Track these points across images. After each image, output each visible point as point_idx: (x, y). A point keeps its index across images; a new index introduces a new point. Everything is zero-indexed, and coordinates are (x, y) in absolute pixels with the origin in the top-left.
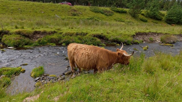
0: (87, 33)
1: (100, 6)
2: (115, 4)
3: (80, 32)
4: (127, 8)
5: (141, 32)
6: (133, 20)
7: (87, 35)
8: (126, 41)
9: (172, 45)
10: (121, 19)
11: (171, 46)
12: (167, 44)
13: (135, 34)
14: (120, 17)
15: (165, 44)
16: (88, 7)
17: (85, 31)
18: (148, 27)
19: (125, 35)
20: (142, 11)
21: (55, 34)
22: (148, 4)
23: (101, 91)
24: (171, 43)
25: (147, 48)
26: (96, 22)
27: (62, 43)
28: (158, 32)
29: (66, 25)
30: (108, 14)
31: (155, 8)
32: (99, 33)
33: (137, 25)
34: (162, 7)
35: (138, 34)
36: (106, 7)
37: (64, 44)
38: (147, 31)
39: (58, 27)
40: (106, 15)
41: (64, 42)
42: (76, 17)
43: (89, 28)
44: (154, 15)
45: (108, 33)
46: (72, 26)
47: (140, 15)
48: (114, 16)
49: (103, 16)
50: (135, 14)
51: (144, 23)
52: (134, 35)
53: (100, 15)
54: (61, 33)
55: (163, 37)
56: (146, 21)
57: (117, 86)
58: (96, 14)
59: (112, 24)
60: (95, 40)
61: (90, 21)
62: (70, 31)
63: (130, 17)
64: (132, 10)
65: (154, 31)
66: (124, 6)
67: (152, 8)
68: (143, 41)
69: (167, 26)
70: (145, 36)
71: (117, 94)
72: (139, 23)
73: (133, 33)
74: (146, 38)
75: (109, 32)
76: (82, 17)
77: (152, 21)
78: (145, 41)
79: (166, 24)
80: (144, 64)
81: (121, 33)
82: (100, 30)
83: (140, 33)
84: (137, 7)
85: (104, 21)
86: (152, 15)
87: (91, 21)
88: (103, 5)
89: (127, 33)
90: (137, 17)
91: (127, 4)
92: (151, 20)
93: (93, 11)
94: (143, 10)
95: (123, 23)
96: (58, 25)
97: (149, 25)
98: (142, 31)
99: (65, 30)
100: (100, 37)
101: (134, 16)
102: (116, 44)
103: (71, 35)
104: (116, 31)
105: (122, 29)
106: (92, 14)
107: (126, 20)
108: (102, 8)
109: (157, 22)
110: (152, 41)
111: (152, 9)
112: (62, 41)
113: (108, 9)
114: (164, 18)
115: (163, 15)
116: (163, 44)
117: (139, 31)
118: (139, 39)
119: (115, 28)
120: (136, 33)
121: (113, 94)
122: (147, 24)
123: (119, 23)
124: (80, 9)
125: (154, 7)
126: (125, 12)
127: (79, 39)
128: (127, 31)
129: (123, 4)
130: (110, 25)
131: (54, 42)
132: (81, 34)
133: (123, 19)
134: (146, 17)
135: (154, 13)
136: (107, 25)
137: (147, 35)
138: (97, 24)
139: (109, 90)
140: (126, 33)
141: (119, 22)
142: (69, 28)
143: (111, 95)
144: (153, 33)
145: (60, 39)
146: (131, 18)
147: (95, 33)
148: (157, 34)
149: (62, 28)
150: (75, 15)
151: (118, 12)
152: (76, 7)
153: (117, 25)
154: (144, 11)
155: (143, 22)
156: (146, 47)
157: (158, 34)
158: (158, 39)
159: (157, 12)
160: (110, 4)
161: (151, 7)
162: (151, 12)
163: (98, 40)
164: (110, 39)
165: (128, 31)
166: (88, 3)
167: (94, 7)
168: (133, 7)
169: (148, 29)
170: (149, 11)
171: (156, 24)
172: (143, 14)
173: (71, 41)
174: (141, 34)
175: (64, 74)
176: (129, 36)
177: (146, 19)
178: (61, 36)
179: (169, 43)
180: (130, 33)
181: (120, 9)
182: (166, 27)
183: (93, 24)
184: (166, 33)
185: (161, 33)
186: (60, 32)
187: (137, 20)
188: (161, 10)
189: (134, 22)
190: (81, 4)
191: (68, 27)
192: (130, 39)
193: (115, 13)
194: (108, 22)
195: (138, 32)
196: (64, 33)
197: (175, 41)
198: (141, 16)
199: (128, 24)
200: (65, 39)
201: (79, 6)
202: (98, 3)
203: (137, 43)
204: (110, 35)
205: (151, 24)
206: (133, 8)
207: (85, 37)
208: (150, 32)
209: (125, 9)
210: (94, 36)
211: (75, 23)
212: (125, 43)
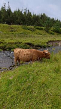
0: (21, 42)
1: (27, 25)
2: (36, 24)
3: (17, 42)
4: (43, 26)
6: (47, 34)
7: (22, 43)
14: (39, 32)
16: (20, 26)
17: (20, 41)
18: (55, 37)
21: (2, 44)
22: (54, 24)
26: (26, 35)
27: (6, 49)
28: (60, 40)
29: (8, 37)
30: (32, 30)
31: (58, 27)
32: (28, 41)
33: (49, 36)
35: (50, 41)
36: (31, 26)
37: (8, 50)
38: (54, 40)
39: (3, 39)
40: (31, 31)
41: (8, 48)
42: (13, 32)
43: (22, 39)
44: (58, 31)
46: (12, 38)
47: (50, 31)
48: (36, 31)
49: (30, 31)
51: (52, 35)
53: (28, 31)
54: (5, 43)
56: (54, 34)
57: (41, 69)
58: (25, 30)
59: (35, 36)
60: (27, 46)
62: (11, 41)
63: (45, 32)
64: (46, 28)
65: (58, 40)
70: (53, 42)
71: (41, 72)
72: (50, 35)
73: (47, 41)
74: (54, 43)
75: (34, 41)
76: (17, 32)
78: (53, 45)
81: (41, 42)
84: (48, 26)
85: (30, 35)
87: (23, 35)
88: (29, 25)
89: (44, 41)
91: (43, 24)
92: (56, 33)
93: (23, 29)
96: (2, 38)
98: (52, 40)
99: (8, 41)
100: (29, 44)
101: (47, 31)
103: (12, 44)
104: (38, 40)
106: (23, 31)
107: (43, 34)
108: (29, 27)
109: (59, 34)
110: (57, 45)
113: (32, 27)
118: (50, 44)
119: (38, 39)
121: (39, 72)
123: (39, 35)
124: (15, 27)
125: (57, 26)
126: (42, 29)
127: (17, 46)
129: (41, 24)
130: (34, 37)
131: (2, 49)
132: (18, 43)
133: (41, 33)
134: (53, 32)
136: (32, 37)
138: (26, 37)
139: (37, 71)
143: (38, 73)
145: (5, 46)
147: (26, 42)
149: (6, 40)
150: (12, 31)
151: (38, 29)
152: (12, 26)
153: (38, 37)
154: (52, 28)
158: (60, 44)
159: (59, 29)
160: (33, 24)
161: (56, 26)
163: (28, 46)
164: (35, 45)
166: (20, 23)
167: (24, 26)
169: (54, 39)
170: (55, 28)
171: (59, 36)
172: (52, 30)
173: (12, 47)
176: (45, 43)
177: (54, 33)
181: (39, 27)
186: (5, 42)
190: (15, 24)
191: (9, 39)
192: (46, 44)
193: (36, 30)
194: (33, 35)
196: (7, 43)
198: (51, 31)
199: (44, 36)
200: (8, 46)
201: (14, 26)
202: (26, 23)
203: (49, 47)
204: (35, 42)
205: (56, 35)
206: (46, 27)
207: (20, 44)
208: (56, 40)
209: (42, 27)
210: (26, 44)
211: (13, 36)
212: (43, 47)
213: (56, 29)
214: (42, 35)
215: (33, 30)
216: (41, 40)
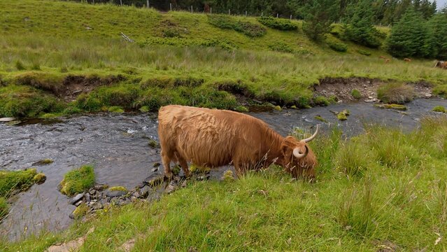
0: (202, 81)
1: (233, 13)
2: (269, 8)
3: (184, 77)
4: (299, 18)
5: (332, 77)
6: (314, 48)
7: (203, 86)
8: (297, 99)
9: (402, 107)
10: (286, 45)
11: (401, 110)
12: (392, 105)
13: (318, 82)
14: (281, 41)
15: (388, 105)
16: (203, 15)
17: (196, 76)
18: (349, 66)
19: (294, 84)
20: (333, 27)
21: (122, 83)
22: (347, 9)
23: (239, 221)
24: (401, 103)
25: (347, 115)
26: (225, 53)
27: (140, 106)
28: (372, 76)
29: (149, 60)
31: (364, 20)
32: (232, 79)
33: (324, 60)
34: (381, 18)
35: (326, 82)
36: (249, 15)
37: (144, 109)
38: (347, 75)
39: (129, 66)
40: (248, 35)
41: (145, 104)
42: (173, 40)
43: (208, 68)
44: (363, 37)
45: (253, 80)
46: (164, 64)
47: (329, 35)
48: (267, 37)
49: (242, 37)
50: (317, 32)
51: (339, 56)
52: (316, 85)
53: (235, 36)
54: (136, 81)
55: (384, 87)
56: (344, 51)
57: (277, 210)
58: (223, 33)
59: (264, 58)
60: (223, 96)
61: (209, 50)
62: (160, 75)
63: (306, 40)
64: (311, 23)
65: (363, 75)
66: (290, 13)
67: (358, 18)
68: (336, 98)
69: (392, 62)
70: (341, 86)
71: (276, 227)
72: (327, 56)
73: (314, 79)
74: (344, 90)
75: (256, 77)
76: (189, 41)
77: (358, 52)
78: (341, 97)
79: (389, 58)
80: (340, 154)
81: (286, 81)
82: (234, 73)
83: (330, 78)
84: (322, 17)
85: (244, 51)
86: (358, 35)
87: (212, 51)
88: (241, 12)
89: (299, 79)
90: (323, 41)
91: (300, 9)
92: (356, 48)
93: (216, 26)
94: (337, 24)
95: (289, 56)
97: (350, 61)
98: (335, 74)
99: (147, 72)
100: (236, 90)
101: (315, 38)
102: (274, 106)
103: (163, 85)
104: (273, 74)
105: (286, 70)
106: (215, 34)
107: (296, 49)
108: (238, 18)
109: (369, 53)
110: (358, 99)
111: (357, 22)
112: (139, 101)
113: (253, 20)
114: (384, 43)
115: (383, 36)
116: (383, 105)
117: (328, 74)
118: (328, 94)
119: (272, 68)
120: (320, 80)
121: (267, 229)
122: (345, 57)
123: (279, 55)
124: (184, 20)
125: (361, 16)
126: (293, 29)
127: (184, 95)
128: (300, 75)
129: (288, 8)
130: (258, 59)
131: (120, 104)
132: (188, 83)
133: (288, 44)
134: (344, 40)
135: (362, 31)
136: (250, 61)
137: (345, 84)
138: (226, 59)
139: (257, 220)
140: (297, 80)
141: (279, 53)
142: (158, 68)
143: (262, 230)
144: (360, 78)
145: (135, 96)
146: (310, 43)
147: (221, 79)
148: (369, 82)
149: (139, 69)
150: (171, 36)
151: (277, 28)
152: (173, 15)
153: (276, 61)
154: (338, 27)
155: (336, 53)
156: (345, 112)
157: (371, 81)
158: (371, 94)
159: (368, 30)
160: (257, 10)
161: (355, 17)
162: (355, 29)
163: (231, 97)
164: (258, 94)
165: (302, 75)
166: (203, 6)
167: (218, 17)
168: (311, 15)
169: (347, 70)
170: (349, 26)
171: (367, 58)
172: (335, 34)
173: (163, 100)
174: (332, 81)
175: (146, 184)
176: (303, 86)
177: (344, 45)
178: (138, 87)
179: (396, 103)
180: (305, 80)
181: (282, 21)
182: (389, 65)
183: (216, 57)
184: (389, 80)
185: (377, 80)
186: (134, 77)
187: (323, 48)
188: (377, 24)
189: (315, 52)
190: (185, 8)
191: (155, 67)
192: (307, 94)
193: (270, 31)
194: (253, 53)
195: (324, 77)
196: (145, 81)
197: (411, 98)
198: (331, 39)
199: (301, 58)
200: (148, 95)
201: (181, 14)
202: (229, 5)
203: (322, 104)
204: (260, 84)
205: (355, 57)
206: (312, 19)
207: (197, 89)
208: (353, 77)
209: (294, 22)
210: (220, 88)
211: (172, 55)
212: (295, 103)
213: (357, 30)
214: (290, 52)
215: (253, 33)
216: (288, 76)
